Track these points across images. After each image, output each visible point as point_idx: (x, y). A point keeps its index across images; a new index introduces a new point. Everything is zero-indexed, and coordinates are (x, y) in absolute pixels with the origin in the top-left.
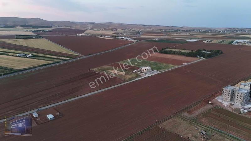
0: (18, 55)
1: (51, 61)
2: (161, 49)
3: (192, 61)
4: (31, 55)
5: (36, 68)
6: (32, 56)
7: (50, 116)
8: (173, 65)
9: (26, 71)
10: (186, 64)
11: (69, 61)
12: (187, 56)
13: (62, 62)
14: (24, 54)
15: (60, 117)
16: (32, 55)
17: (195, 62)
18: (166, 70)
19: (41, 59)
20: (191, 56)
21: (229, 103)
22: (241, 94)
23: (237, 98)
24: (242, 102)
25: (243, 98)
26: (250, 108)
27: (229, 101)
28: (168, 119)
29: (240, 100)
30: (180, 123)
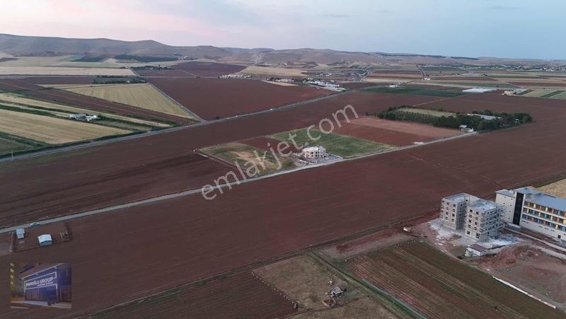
0: (71, 116)
1: (129, 129)
2: (388, 109)
3: (441, 138)
4: (95, 117)
5: (89, 142)
6: (97, 120)
7: (44, 238)
8: (386, 146)
9: (66, 149)
10: (421, 143)
11: (166, 131)
12: (436, 125)
13: (149, 132)
14: (84, 115)
15: (65, 242)
16: (99, 116)
17: (446, 139)
18: (361, 156)
19: (111, 126)
20: (447, 126)
21: (453, 233)
22: (477, 213)
23: (470, 221)
24: (479, 232)
25: (480, 222)
26: (500, 247)
27: (455, 229)
28: (285, 258)
29: (476, 229)
30: (303, 270)
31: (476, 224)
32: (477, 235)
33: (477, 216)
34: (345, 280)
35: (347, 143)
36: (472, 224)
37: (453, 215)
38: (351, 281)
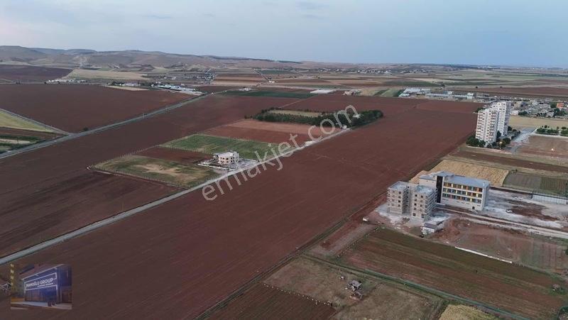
2: (260, 111)
11: (31, 148)
13: (10, 152)
21: (401, 217)
22: (422, 197)
23: (415, 204)
24: (424, 213)
25: (424, 204)
26: (441, 222)
27: (401, 213)
28: (283, 265)
29: (421, 210)
30: (308, 271)
31: (421, 206)
32: (422, 215)
33: (422, 199)
34: (351, 273)
35: (250, 147)
36: (418, 207)
37: (399, 201)
38: (358, 273)
